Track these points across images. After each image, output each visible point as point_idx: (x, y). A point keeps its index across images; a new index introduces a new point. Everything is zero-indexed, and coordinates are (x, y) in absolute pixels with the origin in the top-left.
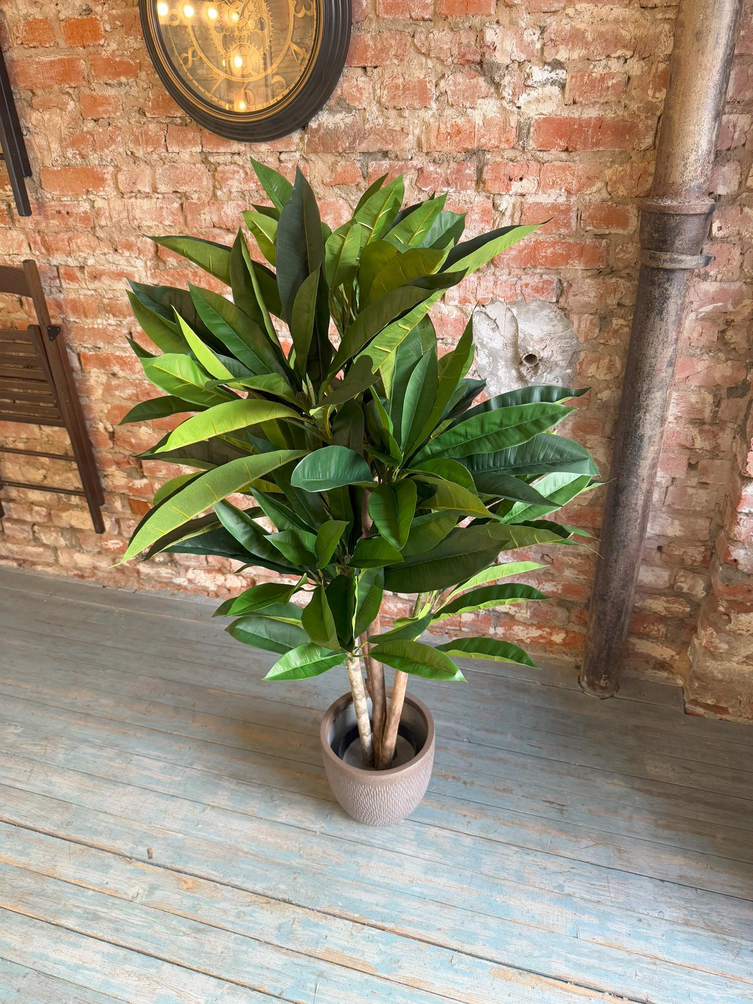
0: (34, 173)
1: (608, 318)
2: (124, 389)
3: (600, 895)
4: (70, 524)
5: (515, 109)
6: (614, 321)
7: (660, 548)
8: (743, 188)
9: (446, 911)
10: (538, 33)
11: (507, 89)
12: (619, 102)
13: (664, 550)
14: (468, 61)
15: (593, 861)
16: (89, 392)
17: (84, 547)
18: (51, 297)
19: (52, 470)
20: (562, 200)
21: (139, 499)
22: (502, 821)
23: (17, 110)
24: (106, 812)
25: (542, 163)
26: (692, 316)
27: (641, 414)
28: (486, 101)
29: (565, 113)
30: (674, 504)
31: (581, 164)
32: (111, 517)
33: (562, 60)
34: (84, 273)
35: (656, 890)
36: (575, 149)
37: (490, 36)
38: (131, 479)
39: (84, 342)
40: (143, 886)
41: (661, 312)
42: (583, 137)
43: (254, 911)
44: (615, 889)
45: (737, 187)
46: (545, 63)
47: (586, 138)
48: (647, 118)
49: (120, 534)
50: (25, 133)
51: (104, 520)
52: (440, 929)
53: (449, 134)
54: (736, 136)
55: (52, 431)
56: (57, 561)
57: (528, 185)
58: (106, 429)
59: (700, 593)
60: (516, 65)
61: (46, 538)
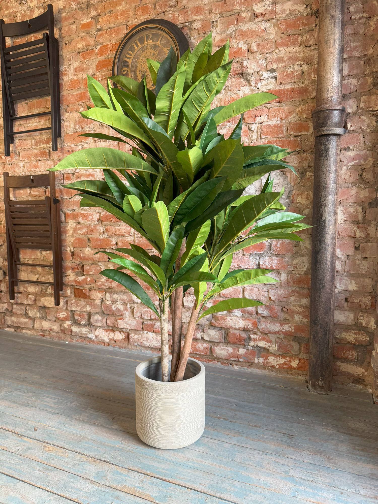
0: (62, 137)
1: (304, 173)
2: (82, 229)
3: (314, 478)
4: (44, 305)
5: (256, 89)
6: (307, 174)
7: (346, 300)
8: (359, 108)
9: (208, 476)
10: (264, 60)
11: (253, 82)
12: (300, 81)
13: (349, 300)
14: (237, 73)
15: (310, 462)
16: (66, 232)
17: (48, 317)
18: (58, 188)
19: (42, 275)
20: (279, 122)
21: (79, 287)
22: (251, 439)
23: (61, 113)
24: (16, 416)
25: (269, 109)
26: (345, 168)
27: (323, 209)
28: (245, 87)
29: (278, 88)
30: (350, 271)
31: (286, 107)
32: (64, 300)
33: (275, 68)
34: (74, 176)
35: (354, 479)
36: (283, 101)
37: (245, 63)
38: (77, 276)
39: (69, 207)
40: (23, 447)
41: (326, 156)
42: (285, 96)
43: (84, 464)
44: (325, 476)
45: (356, 109)
46: (268, 71)
47: (287, 96)
48: (312, 86)
49: (67, 309)
50: (62, 121)
51: (60, 301)
52: (201, 484)
53: (229, 101)
54: (352, 87)
55: (46, 254)
56: (33, 327)
57: (263, 118)
58: (70, 250)
59: (373, 326)
60: (256, 73)
61: (31, 314)
